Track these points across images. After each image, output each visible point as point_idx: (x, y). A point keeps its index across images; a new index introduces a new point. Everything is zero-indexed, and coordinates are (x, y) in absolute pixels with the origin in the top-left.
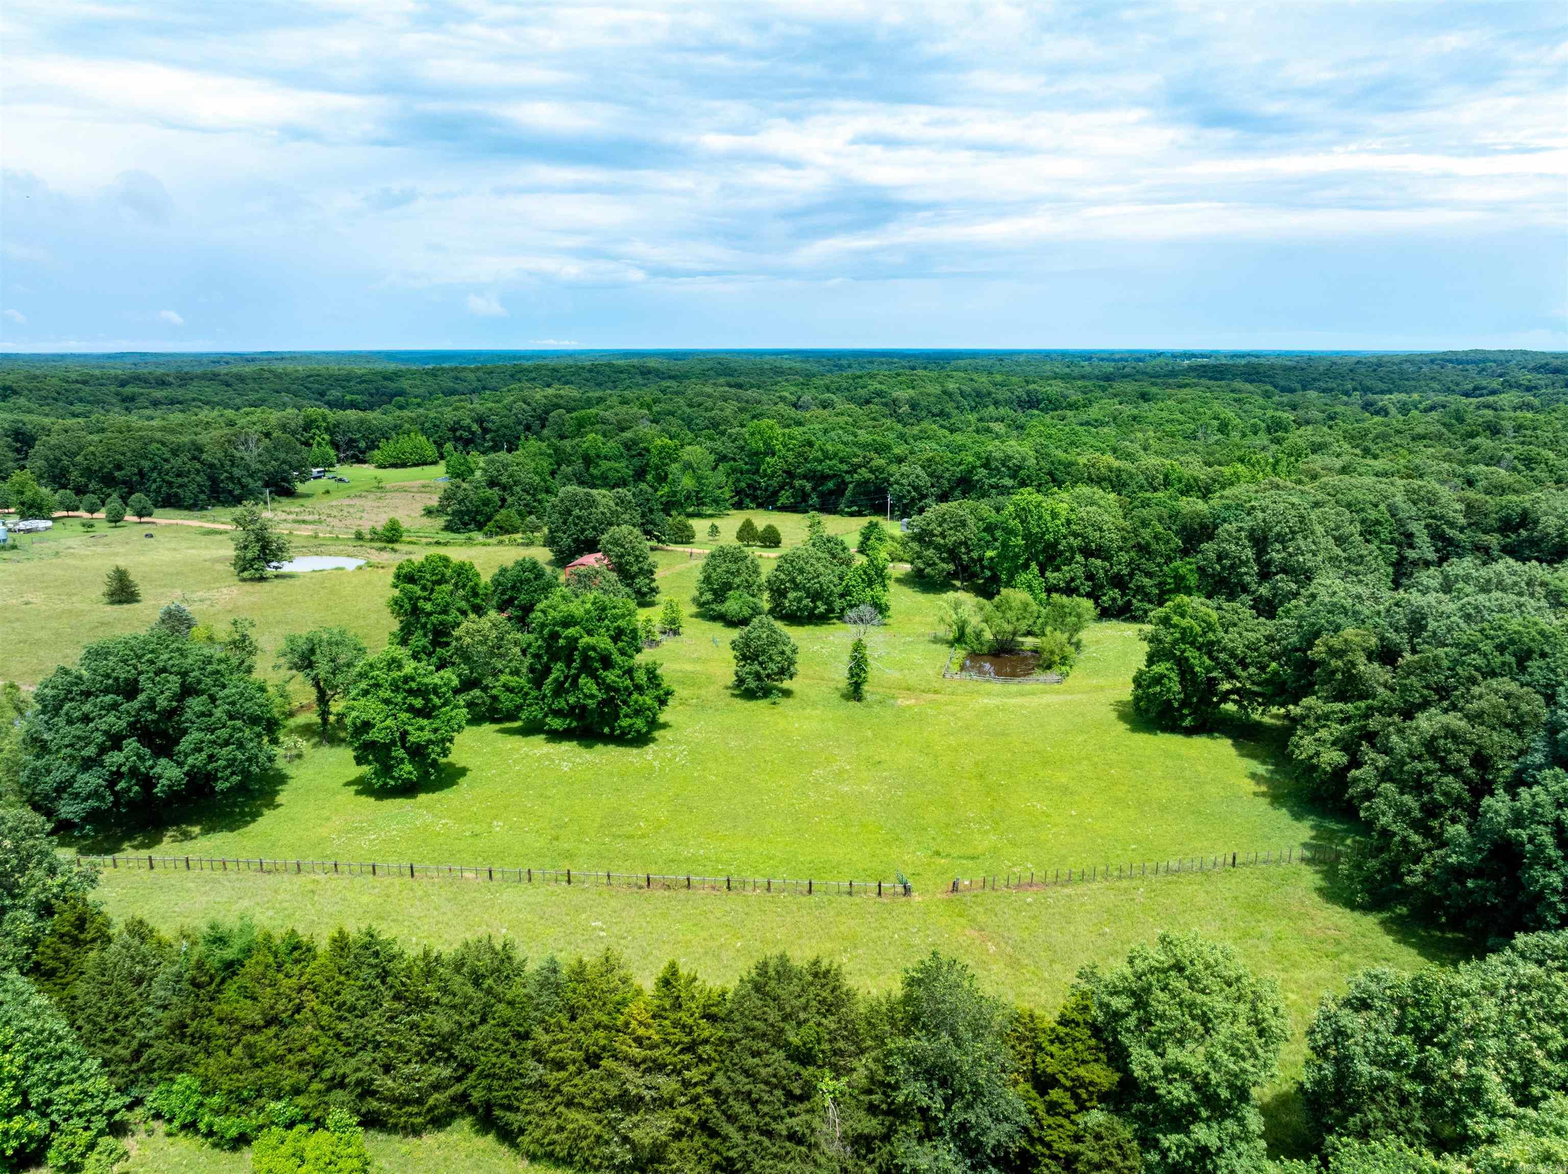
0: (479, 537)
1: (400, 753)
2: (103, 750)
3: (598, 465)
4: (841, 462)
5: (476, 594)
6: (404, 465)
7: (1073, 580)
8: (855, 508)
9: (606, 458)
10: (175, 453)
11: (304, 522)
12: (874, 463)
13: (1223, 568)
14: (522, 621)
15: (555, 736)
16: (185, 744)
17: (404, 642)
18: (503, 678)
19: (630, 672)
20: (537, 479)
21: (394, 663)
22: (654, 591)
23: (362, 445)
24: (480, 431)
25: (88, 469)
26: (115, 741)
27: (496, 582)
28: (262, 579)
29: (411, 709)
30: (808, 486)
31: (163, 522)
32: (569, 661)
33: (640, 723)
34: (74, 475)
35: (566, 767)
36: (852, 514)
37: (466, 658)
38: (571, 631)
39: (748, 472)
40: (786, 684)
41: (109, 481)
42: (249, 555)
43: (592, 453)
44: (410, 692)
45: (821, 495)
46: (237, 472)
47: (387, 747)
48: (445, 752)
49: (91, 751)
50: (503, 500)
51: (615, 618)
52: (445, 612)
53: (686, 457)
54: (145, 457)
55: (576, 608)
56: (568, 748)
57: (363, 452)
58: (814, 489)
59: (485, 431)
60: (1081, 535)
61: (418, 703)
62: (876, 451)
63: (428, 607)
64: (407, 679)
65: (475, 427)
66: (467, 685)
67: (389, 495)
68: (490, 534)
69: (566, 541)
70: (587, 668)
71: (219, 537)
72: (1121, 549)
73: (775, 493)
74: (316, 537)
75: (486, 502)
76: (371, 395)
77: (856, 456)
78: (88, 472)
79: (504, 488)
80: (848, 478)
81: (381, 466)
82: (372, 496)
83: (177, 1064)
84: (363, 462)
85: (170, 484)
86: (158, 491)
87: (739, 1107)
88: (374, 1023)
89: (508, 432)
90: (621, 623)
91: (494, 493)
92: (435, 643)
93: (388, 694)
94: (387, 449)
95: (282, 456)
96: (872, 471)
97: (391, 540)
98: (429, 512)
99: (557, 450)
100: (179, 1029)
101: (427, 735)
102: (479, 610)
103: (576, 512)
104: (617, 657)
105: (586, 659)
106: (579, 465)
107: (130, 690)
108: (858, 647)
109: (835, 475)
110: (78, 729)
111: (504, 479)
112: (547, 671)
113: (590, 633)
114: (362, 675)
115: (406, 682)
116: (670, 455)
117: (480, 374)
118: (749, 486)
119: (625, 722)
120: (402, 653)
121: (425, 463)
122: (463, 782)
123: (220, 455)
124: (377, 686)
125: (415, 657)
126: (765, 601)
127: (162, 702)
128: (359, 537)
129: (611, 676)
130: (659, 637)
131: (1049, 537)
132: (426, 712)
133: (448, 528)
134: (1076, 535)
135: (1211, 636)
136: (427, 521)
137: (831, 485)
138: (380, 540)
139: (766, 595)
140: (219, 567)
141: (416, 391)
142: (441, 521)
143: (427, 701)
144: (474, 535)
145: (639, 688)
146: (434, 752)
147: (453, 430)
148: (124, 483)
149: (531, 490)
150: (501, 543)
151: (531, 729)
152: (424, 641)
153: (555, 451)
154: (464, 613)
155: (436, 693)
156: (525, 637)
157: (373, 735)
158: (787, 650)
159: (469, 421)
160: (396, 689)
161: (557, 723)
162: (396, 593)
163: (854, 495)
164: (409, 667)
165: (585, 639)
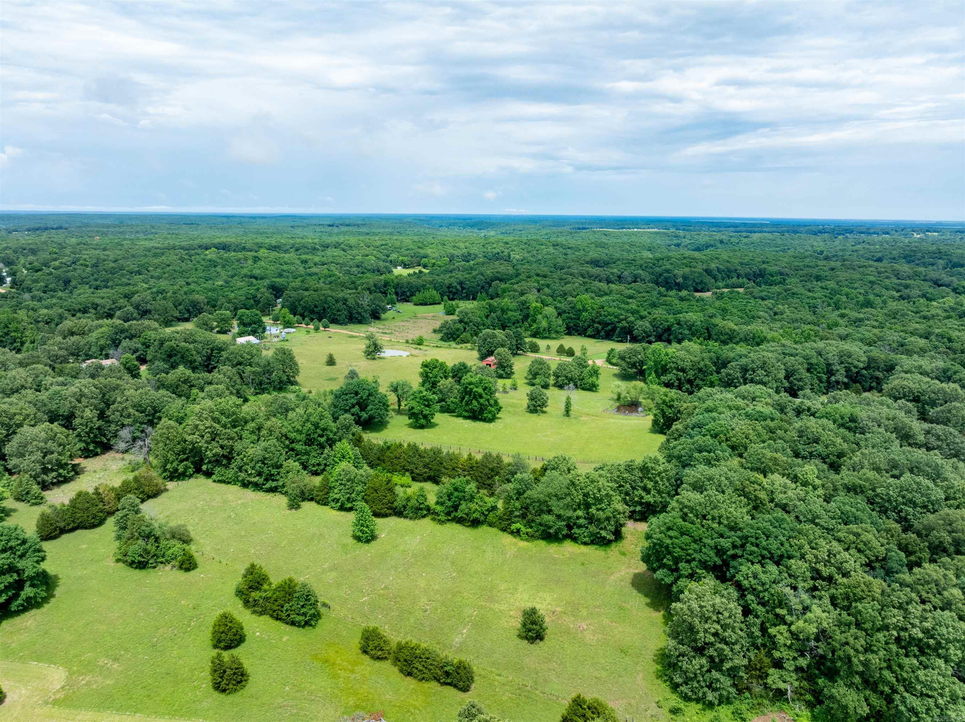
0: (453, 344)
1: (421, 416)
2: (350, 408)
3: (507, 313)
4: (615, 318)
5: (446, 372)
6: (425, 304)
7: (671, 380)
8: (620, 339)
9: (511, 310)
10: (337, 301)
11: (386, 333)
12: (629, 319)
13: (728, 379)
14: (459, 382)
15: (466, 418)
16: (369, 408)
17: (423, 386)
18: (452, 399)
19: (488, 400)
20: (479, 319)
21: (421, 392)
22: (513, 373)
23: (408, 294)
24: (460, 289)
25: (305, 307)
26: (353, 406)
27: (452, 369)
28: (374, 359)
29: (424, 405)
30: (600, 327)
31: (333, 330)
32: (470, 395)
33: (490, 416)
34: (299, 309)
35: (466, 426)
36: (618, 341)
37: (441, 392)
38: (471, 386)
39: (575, 319)
40: (544, 409)
41: (312, 312)
42: (370, 350)
43: (505, 308)
44: (424, 400)
45: (606, 332)
46: (360, 310)
47: (418, 414)
48: (433, 418)
49: (347, 408)
50: (465, 329)
51: (485, 383)
52: (436, 377)
53: (545, 312)
54: (326, 303)
55: (473, 380)
56: (468, 421)
57: (408, 297)
58: (602, 329)
59: (463, 288)
60: (676, 363)
61: (426, 403)
62: (632, 313)
63: (431, 375)
64: (424, 396)
65: (459, 287)
66: (441, 400)
67: (419, 321)
68: (458, 343)
69: (484, 351)
70: (475, 397)
71: (355, 339)
72: (691, 369)
73: (586, 330)
74: (391, 341)
75: (458, 330)
76: (412, 257)
77: (622, 315)
78: (305, 308)
79: (466, 323)
80: (618, 325)
81: (416, 305)
82: (412, 321)
83: (378, 465)
84: (408, 301)
85: (335, 314)
86: (330, 317)
87: (479, 478)
88: (414, 460)
89: (473, 289)
90: (486, 385)
91: (460, 326)
92: (432, 387)
93: (419, 400)
94: (418, 297)
95: (377, 303)
96: (628, 323)
97: (419, 344)
98: (435, 331)
99: (490, 305)
100: (379, 459)
101: (428, 412)
102: (446, 377)
103: (489, 340)
104: (484, 395)
105: (475, 395)
106: (499, 313)
107: (357, 393)
108: (568, 398)
109: (611, 323)
110: (345, 402)
111: (466, 320)
112: (464, 398)
113: (477, 387)
114: (413, 395)
116: (538, 311)
117: (467, 244)
118: (574, 325)
119: (485, 415)
120: (423, 389)
121: (435, 304)
122: (437, 427)
123: (354, 303)
124: (416, 398)
125: (426, 390)
126: (552, 380)
127: (364, 397)
128: (407, 342)
129: (482, 401)
130: (508, 390)
131: (663, 363)
132: (428, 406)
133: (442, 339)
134: (673, 363)
135: (672, 403)
136: (433, 335)
137: (610, 327)
138: (415, 344)
139: (552, 378)
140: (358, 353)
141: (434, 256)
142: (440, 336)
143: (429, 403)
144: (451, 343)
145: (491, 405)
146: (430, 417)
147: (448, 288)
148: (317, 313)
149: (477, 325)
150: (462, 348)
151: (458, 416)
152: (429, 386)
153: (490, 306)
154: (441, 378)
155: (431, 401)
156: (458, 387)
157: (414, 411)
158: (545, 398)
159: (456, 284)
160: (421, 399)
161: (466, 414)
162: (422, 370)
163: (619, 333)
164: (425, 393)
165: (475, 389)
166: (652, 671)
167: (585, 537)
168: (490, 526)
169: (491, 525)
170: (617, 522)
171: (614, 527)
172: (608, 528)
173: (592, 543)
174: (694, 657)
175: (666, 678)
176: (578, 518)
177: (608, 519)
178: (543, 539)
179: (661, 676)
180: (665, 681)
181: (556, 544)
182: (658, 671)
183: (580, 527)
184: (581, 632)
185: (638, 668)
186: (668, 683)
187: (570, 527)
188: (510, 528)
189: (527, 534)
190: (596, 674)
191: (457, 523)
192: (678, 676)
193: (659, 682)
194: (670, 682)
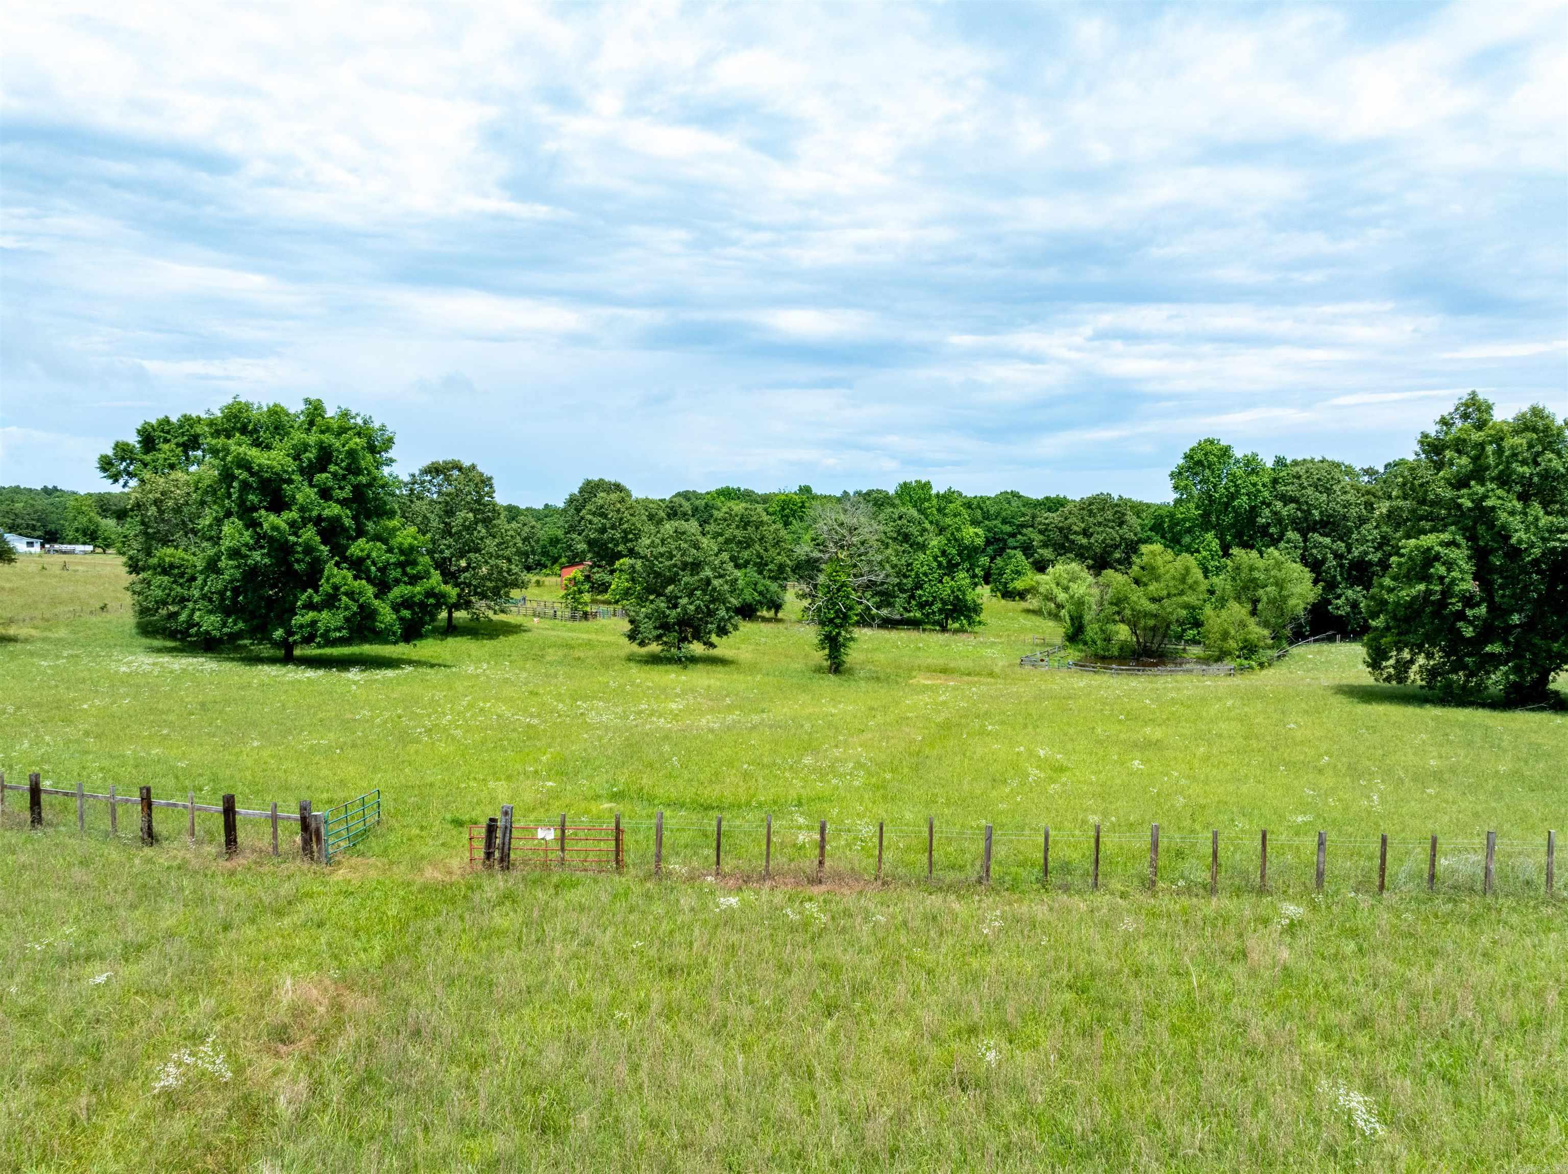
60: (1293, 500)
131: (1242, 503)
134: (1286, 499)
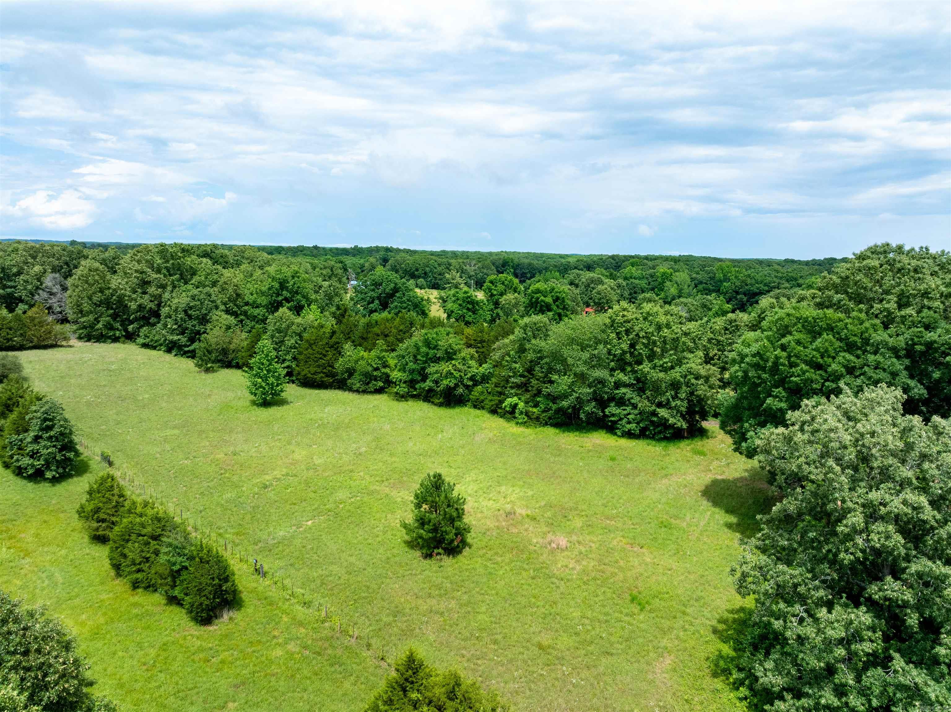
4: (765, 286)
12: (783, 286)
19: (559, 315)
21: (465, 292)
29: (468, 309)
32: (536, 308)
39: (713, 290)
44: (468, 302)
45: (752, 303)
51: (557, 292)
53: (675, 279)
55: (541, 287)
58: (748, 300)
61: (470, 306)
62: (787, 278)
77: (774, 282)
93: (461, 302)
104: (554, 307)
105: (542, 306)
111: (577, 282)
113: (545, 297)
114: (454, 296)
115: (467, 298)
116: (667, 278)
124: (458, 299)
129: (549, 314)
143: (474, 307)
155: (477, 305)
160: (464, 301)
165: (542, 298)
166: (703, 655)
167: (629, 423)
168: (475, 407)
169: (478, 405)
170: (692, 393)
171: (685, 404)
172: (673, 404)
173: (642, 434)
174: (830, 606)
175: (736, 675)
176: (618, 385)
177: (675, 386)
178: (556, 425)
179: (726, 672)
180: (737, 685)
181: (577, 433)
182: (721, 656)
183: (621, 402)
184: (552, 551)
185: (665, 642)
186: (743, 691)
187: (603, 404)
188: (501, 408)
189: (527, 414)
190: (546, 639)
191: (424, 401)
192: (770, 665)
193: (718, 683)
194: (751, 688)
